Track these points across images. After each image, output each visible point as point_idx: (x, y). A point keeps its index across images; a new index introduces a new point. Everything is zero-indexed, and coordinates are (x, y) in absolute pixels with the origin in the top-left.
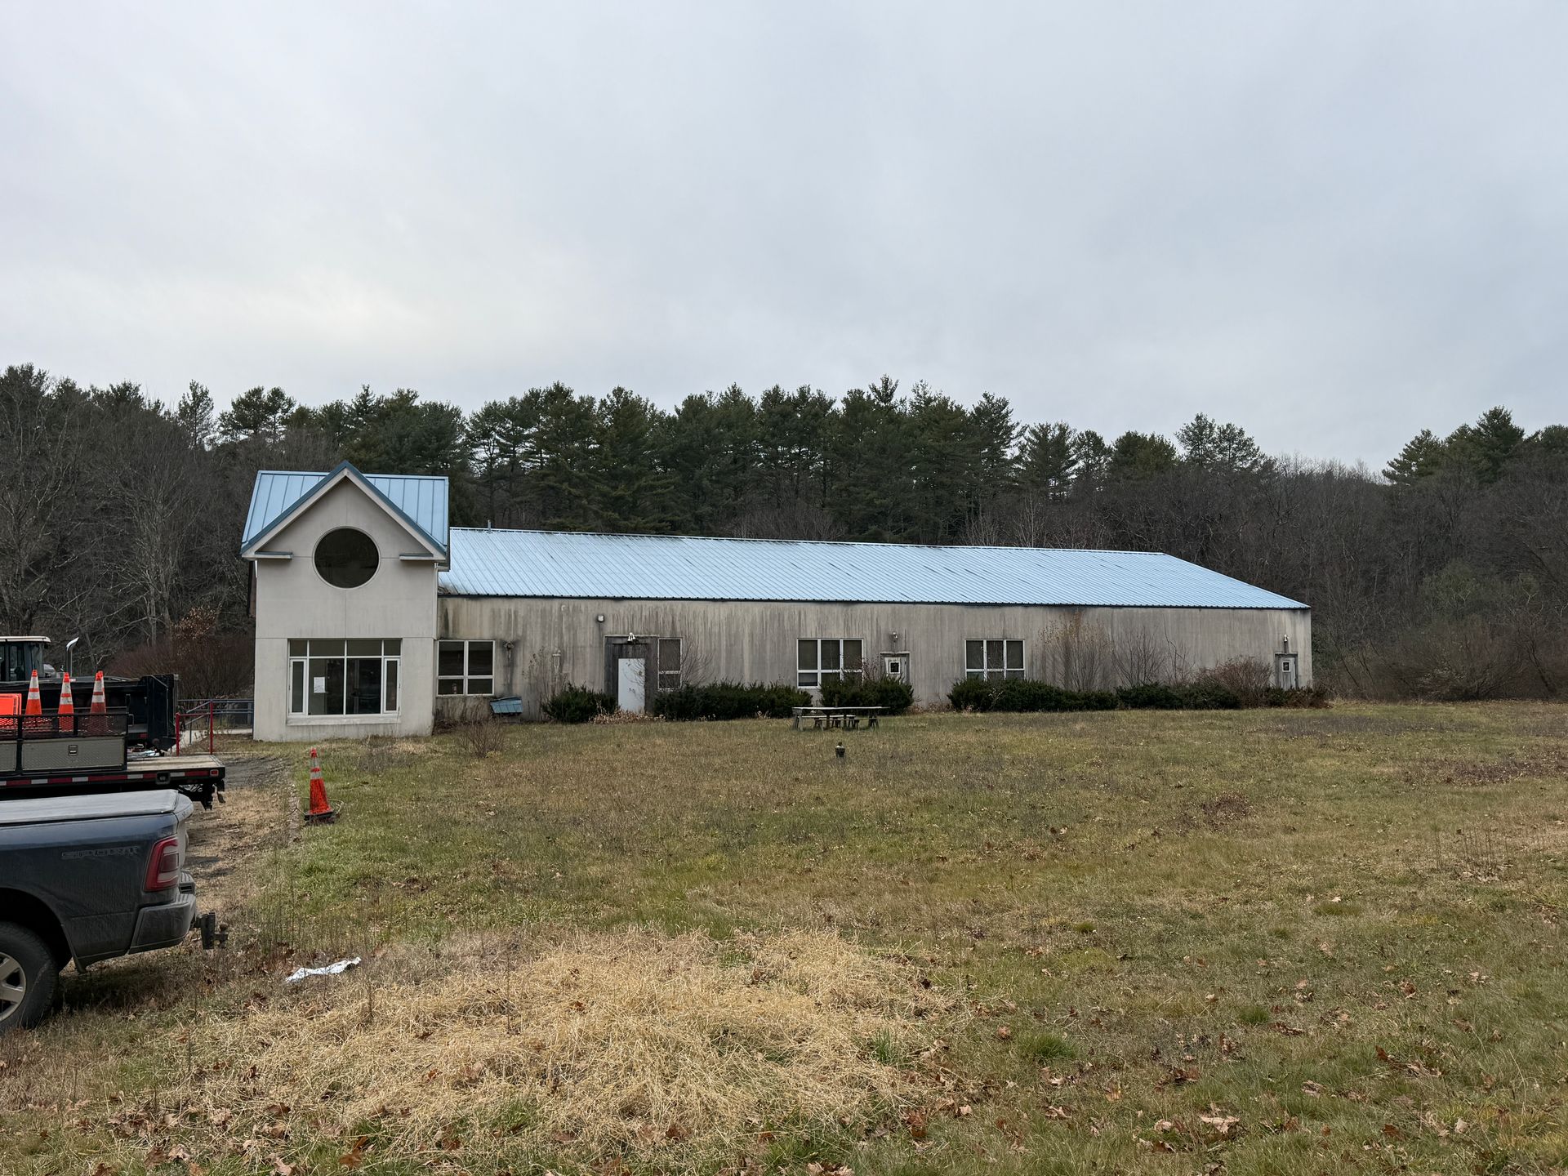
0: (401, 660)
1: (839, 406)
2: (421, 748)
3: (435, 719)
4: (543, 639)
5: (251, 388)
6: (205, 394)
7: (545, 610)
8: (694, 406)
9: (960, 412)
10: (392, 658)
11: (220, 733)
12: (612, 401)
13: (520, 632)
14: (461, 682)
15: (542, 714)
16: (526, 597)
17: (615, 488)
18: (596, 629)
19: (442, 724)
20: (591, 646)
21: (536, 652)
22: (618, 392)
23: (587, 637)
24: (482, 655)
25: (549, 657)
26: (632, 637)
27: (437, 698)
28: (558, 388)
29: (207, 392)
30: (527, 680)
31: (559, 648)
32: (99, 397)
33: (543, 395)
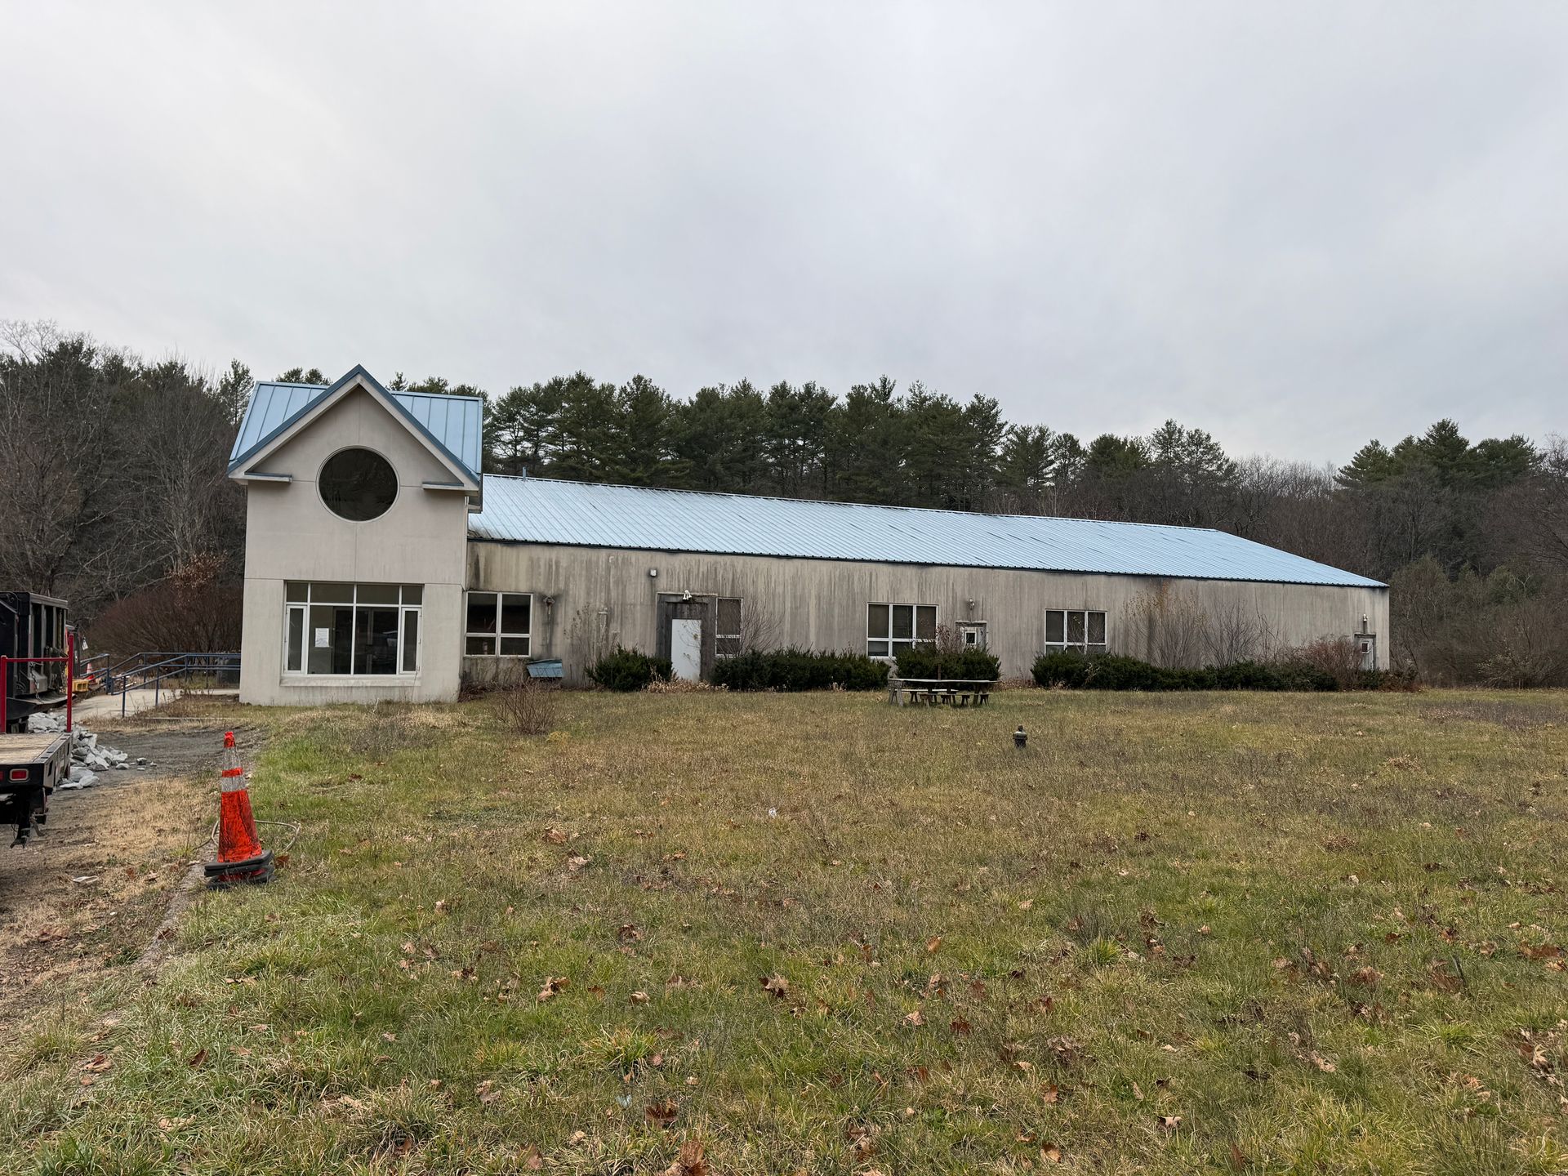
0: (422, 610)
1: (843, 401)
2: (445, 720)
3: (462, 683)
4: (588, 594)
5: (291, 369)
6: (246, 372)
7: (590, 561)
8: (708, 397)
9: (956, 409)
10: (412, 608)
11: (199, 693)
12: (632, 388)
13: (562, 586)
14: (492, 641)
15: (587, 679)
16: (569, 545)
17: (633, 470)
18: (648, 584)
19: (471, 689)
20: (641, 604)
21: (580, 609)
22: (638, 380)
23: (637, 593)
24: (517, 612)
25: (594, 615)
26: (687, 595)
27: (464, 658)
28: (580, 377)
29: (248, 371)
30: (569, 641)
31: (606, 605)
32: (147, 374)
33: (565, 383)
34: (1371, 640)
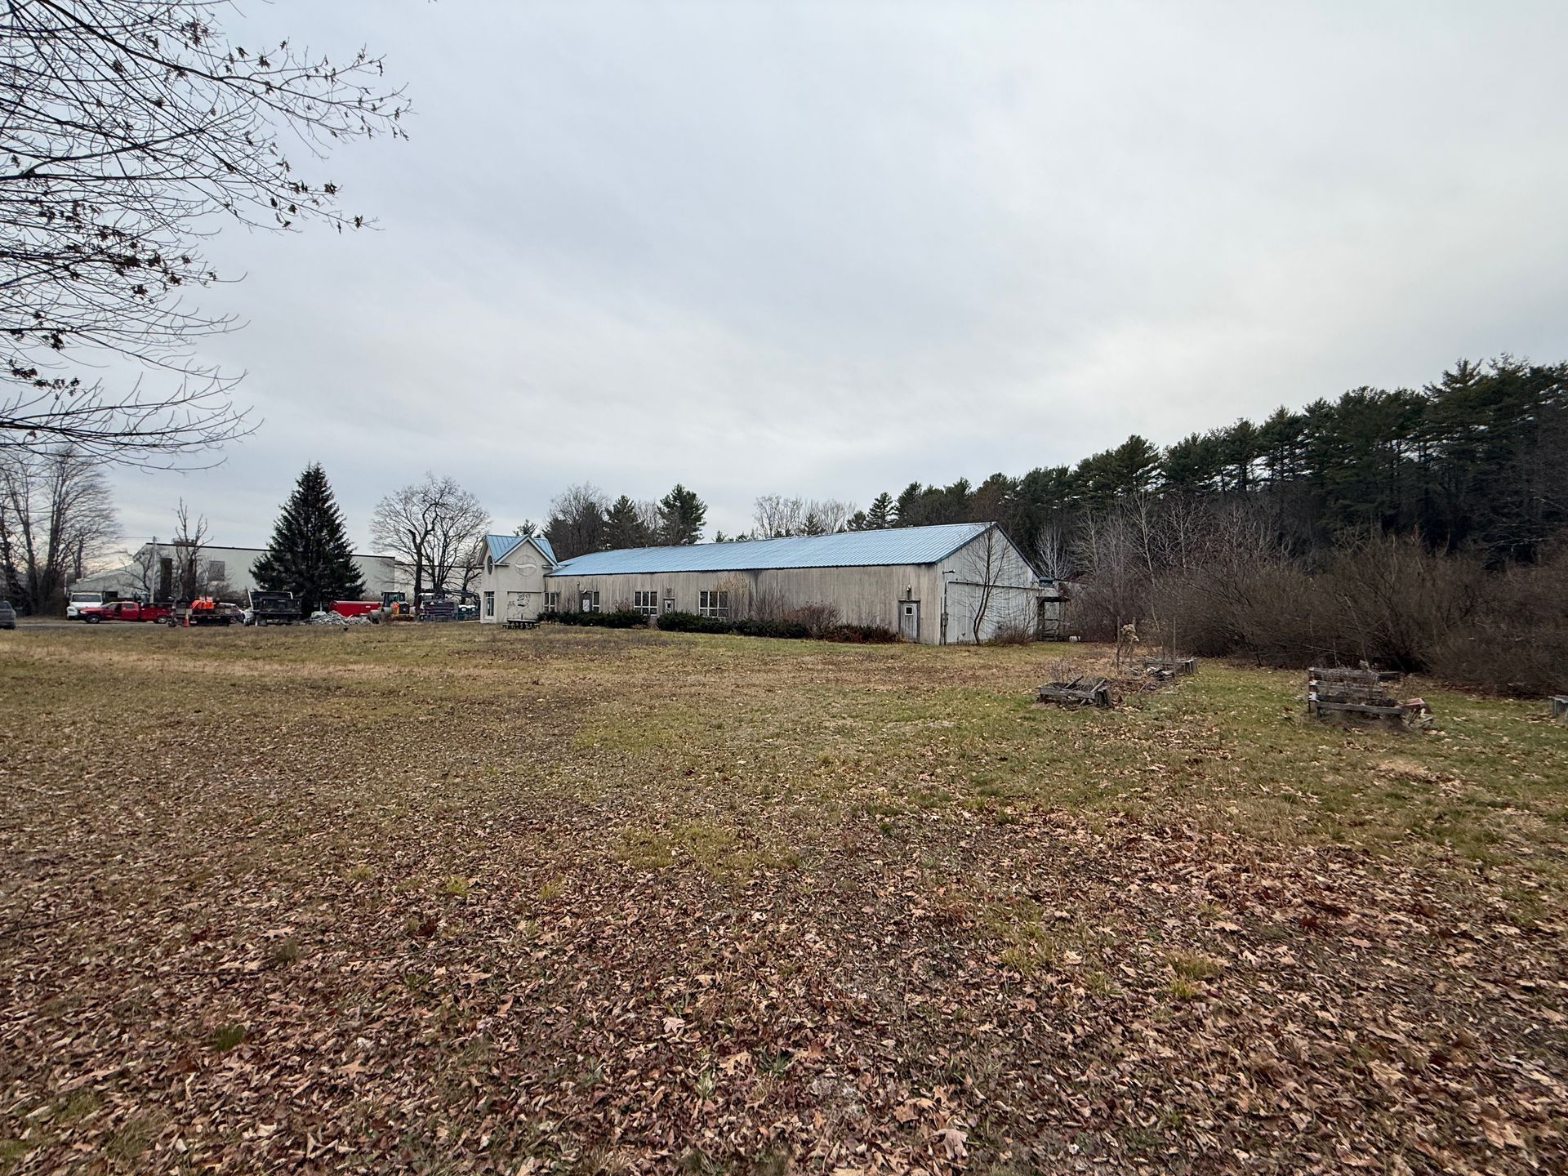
4: (565, 591)
7: (566, 580)
13: (561, 589)
18: (577, 587)
23: (575, 591)
31: (569, 595)
34: (914, 606)
